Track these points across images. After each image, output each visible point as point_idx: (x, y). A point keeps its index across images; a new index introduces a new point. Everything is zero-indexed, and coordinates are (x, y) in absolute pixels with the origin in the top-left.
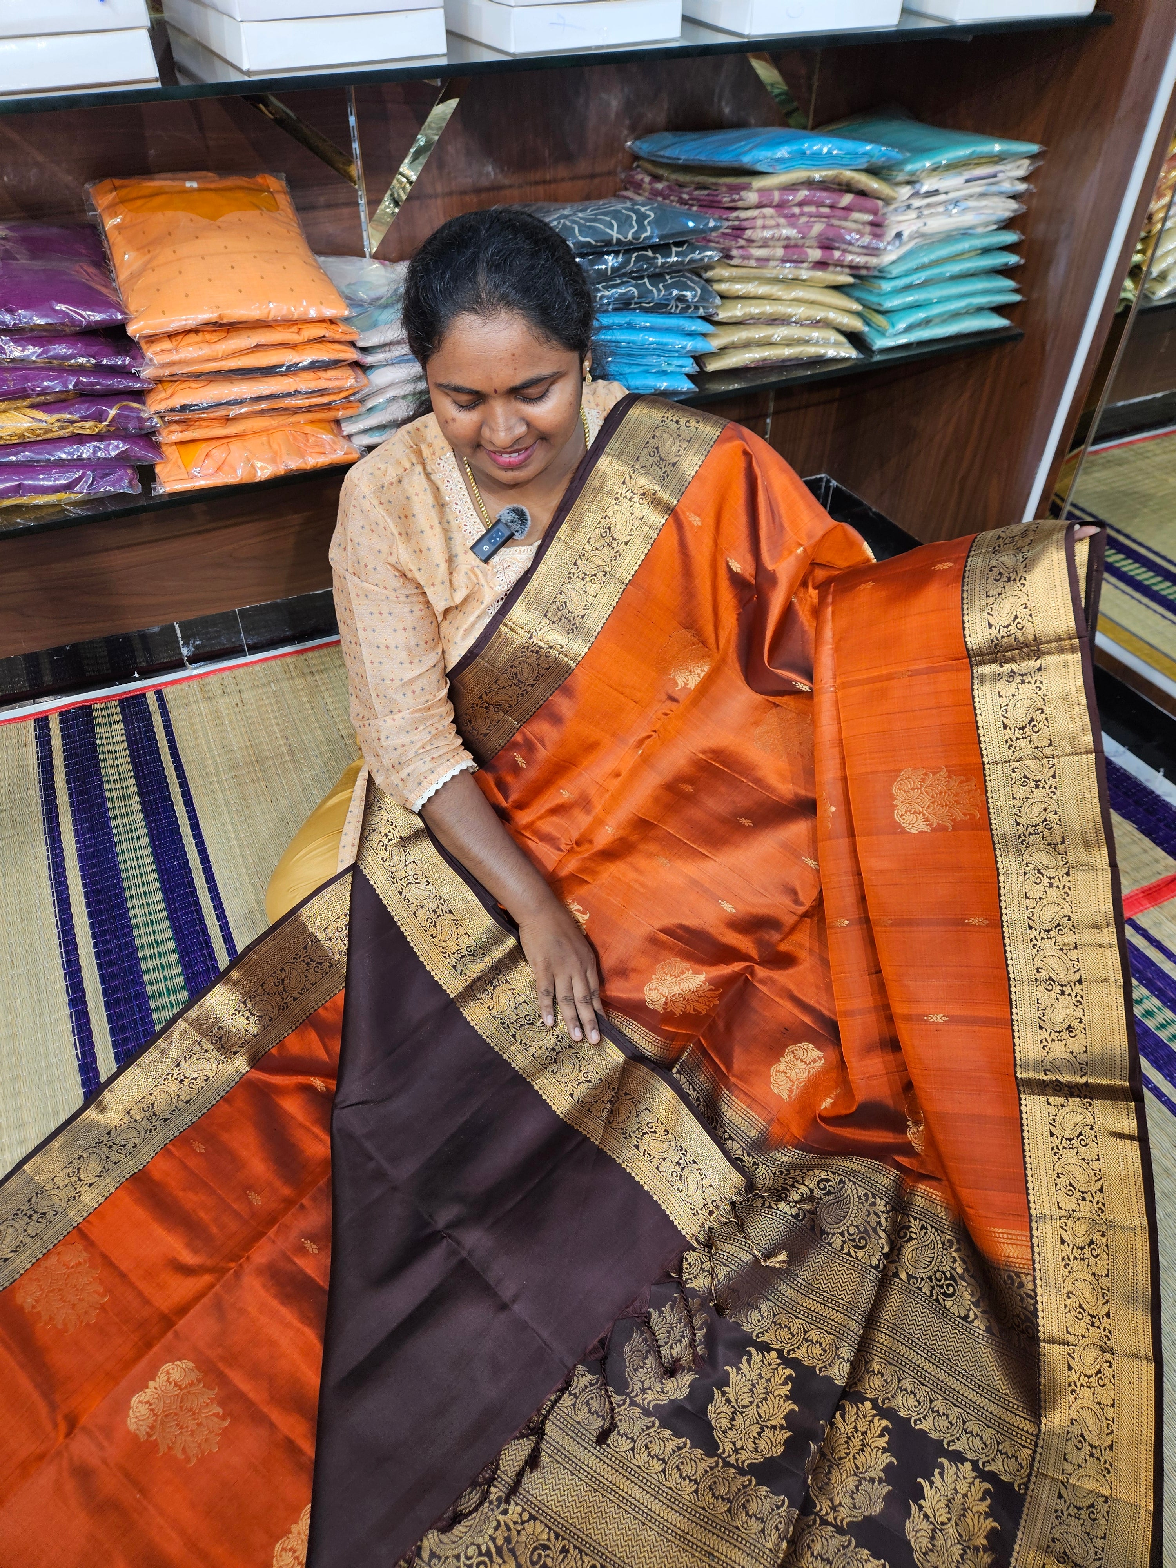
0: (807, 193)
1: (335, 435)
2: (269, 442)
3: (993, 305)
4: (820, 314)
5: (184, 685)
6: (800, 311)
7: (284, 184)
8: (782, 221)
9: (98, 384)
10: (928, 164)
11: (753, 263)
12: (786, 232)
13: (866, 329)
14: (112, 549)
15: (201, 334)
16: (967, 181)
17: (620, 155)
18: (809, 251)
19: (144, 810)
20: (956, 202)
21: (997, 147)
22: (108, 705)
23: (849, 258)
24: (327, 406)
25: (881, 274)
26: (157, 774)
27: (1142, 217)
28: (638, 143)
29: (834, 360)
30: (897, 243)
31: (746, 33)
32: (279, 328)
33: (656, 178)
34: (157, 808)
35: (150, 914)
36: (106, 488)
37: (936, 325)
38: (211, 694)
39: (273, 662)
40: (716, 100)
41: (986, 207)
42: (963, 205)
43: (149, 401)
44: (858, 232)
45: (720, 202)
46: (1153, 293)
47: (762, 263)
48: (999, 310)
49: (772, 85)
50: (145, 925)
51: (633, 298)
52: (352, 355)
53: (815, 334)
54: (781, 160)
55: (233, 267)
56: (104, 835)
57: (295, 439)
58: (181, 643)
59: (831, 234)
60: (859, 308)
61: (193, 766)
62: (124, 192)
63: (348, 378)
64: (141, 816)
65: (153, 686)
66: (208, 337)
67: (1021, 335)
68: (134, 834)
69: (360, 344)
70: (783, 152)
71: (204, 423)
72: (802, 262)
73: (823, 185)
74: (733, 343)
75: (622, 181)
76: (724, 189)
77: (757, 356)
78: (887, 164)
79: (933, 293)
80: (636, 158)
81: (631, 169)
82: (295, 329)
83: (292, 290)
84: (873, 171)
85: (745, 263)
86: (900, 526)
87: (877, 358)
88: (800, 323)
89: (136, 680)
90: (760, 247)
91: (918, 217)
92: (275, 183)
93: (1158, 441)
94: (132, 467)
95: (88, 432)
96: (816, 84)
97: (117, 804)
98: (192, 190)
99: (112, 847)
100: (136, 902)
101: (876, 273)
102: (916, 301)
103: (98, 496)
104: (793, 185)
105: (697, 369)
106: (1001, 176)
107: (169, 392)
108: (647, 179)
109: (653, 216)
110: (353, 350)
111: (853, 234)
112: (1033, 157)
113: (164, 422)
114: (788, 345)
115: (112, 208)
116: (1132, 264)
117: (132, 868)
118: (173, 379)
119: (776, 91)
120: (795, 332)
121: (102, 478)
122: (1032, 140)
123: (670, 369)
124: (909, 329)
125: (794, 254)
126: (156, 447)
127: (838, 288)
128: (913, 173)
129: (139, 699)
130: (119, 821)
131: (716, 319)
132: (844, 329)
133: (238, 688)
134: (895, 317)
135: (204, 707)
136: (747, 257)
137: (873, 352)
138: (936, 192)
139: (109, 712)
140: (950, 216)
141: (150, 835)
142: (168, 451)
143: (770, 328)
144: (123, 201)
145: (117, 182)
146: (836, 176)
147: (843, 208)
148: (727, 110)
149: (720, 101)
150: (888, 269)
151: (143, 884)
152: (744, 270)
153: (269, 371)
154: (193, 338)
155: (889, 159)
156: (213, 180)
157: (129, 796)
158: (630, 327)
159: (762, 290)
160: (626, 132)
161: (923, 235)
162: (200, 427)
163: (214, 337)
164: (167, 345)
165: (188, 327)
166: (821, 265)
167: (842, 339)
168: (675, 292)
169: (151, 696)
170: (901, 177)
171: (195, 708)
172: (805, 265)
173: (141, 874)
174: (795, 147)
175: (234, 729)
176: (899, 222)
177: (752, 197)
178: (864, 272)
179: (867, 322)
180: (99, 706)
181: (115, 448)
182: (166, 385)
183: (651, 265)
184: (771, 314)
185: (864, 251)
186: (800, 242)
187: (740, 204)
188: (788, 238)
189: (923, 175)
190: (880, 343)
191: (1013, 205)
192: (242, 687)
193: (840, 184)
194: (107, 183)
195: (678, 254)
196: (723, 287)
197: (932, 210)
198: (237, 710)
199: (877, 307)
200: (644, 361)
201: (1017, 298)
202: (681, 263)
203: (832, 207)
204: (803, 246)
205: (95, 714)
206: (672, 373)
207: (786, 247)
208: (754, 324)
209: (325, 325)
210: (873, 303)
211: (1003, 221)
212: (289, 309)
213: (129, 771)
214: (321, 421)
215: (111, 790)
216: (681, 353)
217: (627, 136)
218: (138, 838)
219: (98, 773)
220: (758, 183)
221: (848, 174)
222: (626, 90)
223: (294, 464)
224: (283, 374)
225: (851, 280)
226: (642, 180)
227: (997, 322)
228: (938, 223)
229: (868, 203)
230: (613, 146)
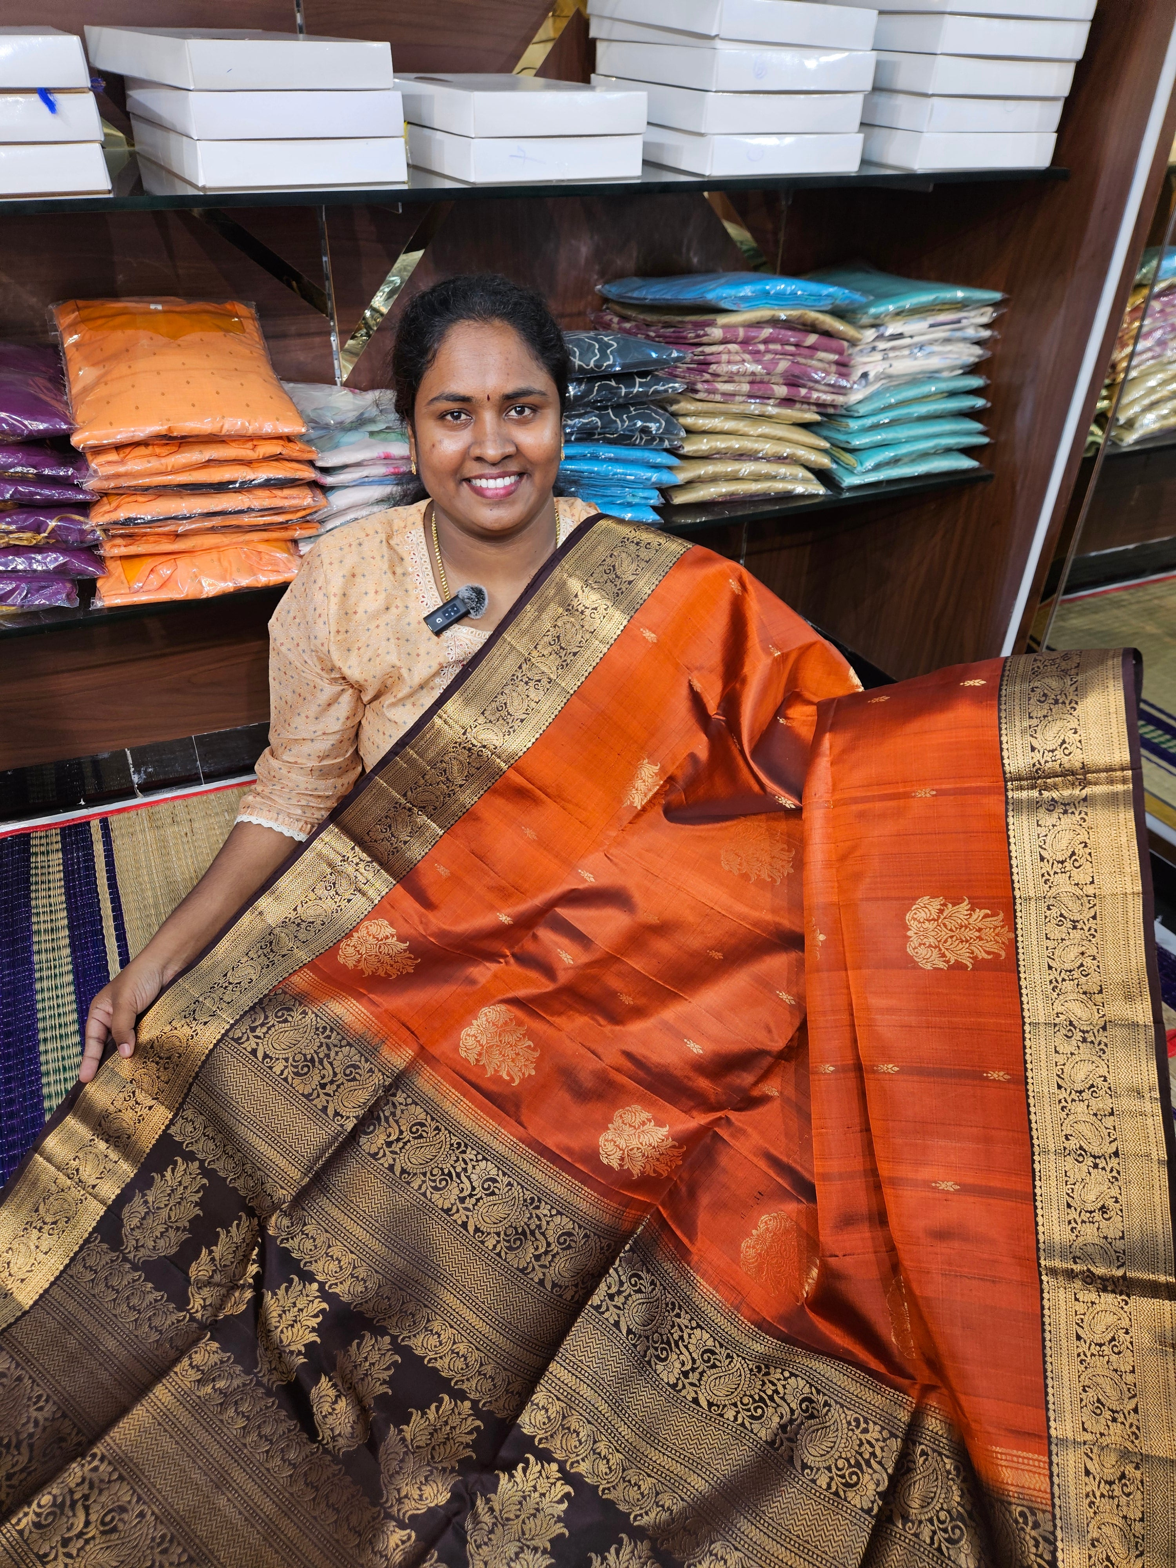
0: (771, 330)
1: (292, 555)
2: (219, 560)
3: (961, 446)
4: (786, 451)
5: (133, 813)
6: (768, 447)
7: (253, 311)
8: (747, 357)
9: (38, 494)
10: (891, 308)
11: (718, 397)
12: (750, 367)
13: (834, 466)
14: (63, 672)
15: (150, 448)
16: (931, 326)
17: (590, 298)
18: (775, 387)
19: (72, 945)
20: (921, 347)
21: (960, 294)
22: (49, 833)
23: (815, 395)
24: (284, 526)
25: (848, 413)
26: (91, 905)
27: (1105, 364)
28: (607, 287)
29: (801, 496)
30: (863, 382)
31: (707, 174)
32: (233, 444)
33: (625, 318)
34: (86, 943)
35: (63, 1058)
36: (40, 601)
37: (905, 464)
38: (159, 823)
39: (229, 791)
40: (684, 250)
41: (950, 352)
42: (929, 349)
43: (92, 514)
44: (824, 371)
45: (685, 338)
46: (1122, 440)
47: (728, 398)
48: (968, 451)
49: (742, 242)
50: (56, 1071)
51: (597, 428)
52: (310, 474)
53: (783, 470)
54: (745, 299)
55: (188, 383)
56: (24, 971)
57: (247, 556)
58: (132, 770)
59: (797, 372)
60: (827, 445)
61: (131, 898)
62: (86, 313)
63: (305, 498)
64: (68, 951)
65: (99, 814)
66: (158, 450)
67: (991, 477)
68: (57, 971)
69: (319, 464)
70: (747, 290)
71: (152, 539)
72: (769, 398)
73: (788, 325)
74: (699, 477)
75: (592, 322)
76: (690, 326)
77: (724, 490)
78: (850, 307)
79: (901, 433)
80: (606, 300)
81: (601, 311)
82: (250, 445)
83: (248, 405)
84: (839, 313)
85: (711, 397)
86: (877, 666)
87: (847, 495)
88: (768, 459)
89: (82, 807)
90: (725, 382)
91: (884, 359)
92: (243, 310)
93: (1132, 591)
94: (72, 581)
95: (25, 543)
96: (782, 237)
97: (43, 937)
98: (156, 312)
99: (32, 984)
100: (49, 1046)
101: (844, 412)
102: (884, 440)
103: (33, 609)
104: (758, 323)
105: (662, 500)
106: (965, 322)
107: (114, 504)
108: (616, 320)
109: (615, 345)
110: (311, 470)
111: (820, 373)
112: (995, 305)
113: (107, 535)
114: (755, 480)
115: (73, 328)
116: (1096, 412)
117: (50, 1008)
118: (120, 492)
119: (745, 248)
120: (764, 468)
121: (38, 591)
122: (995, 288)
123: (636, 500)
124: (877, 467)
125: (759, 390)
126: (100, 561)
127: (806, 426)
128: (877, 317)
129: (83, 826)
130: (44, 957)
131: (682, 452)
132: (813, 466)
133: (189, 817)
134: (863, 455)
135: (149, 836)
136: (714, 392)
137: (842, 489)
138: (900, 336)
139: (49, 841)
140: (916, 359)
141: (75, 972)
142: (111, 565)
143: (737, 463)
144: (84, 321)
145: (81, 303)
146: (800, 317)
147: (808, 347)
148: (695, 260)
149: (688, 250)
150: (854, 408)
151: (60, 1026)
152: (711, 405)
153: (221, 488)
154: (142, 451)
155: (852, 302)
156: (179, 304)
157: (57, 929)
158: (595, 458)
159: (729, 425)
160: (596, 277)
161: (890, 377)
162: (147, 542)
163: (164, 451)
164: (113, 456)
165: (136, 439)
166: (787, 402)
167: (810, 475)
168: (639, 424)
169: (95, 824)
170: (865, 320)
171: (140, 837)
172: (771, 402)
173: (59, 1015)
174: (758, 287)
175: (180, 859)
176: (865, 363)
177: (716, 333)
178: (831, 411)
179: (835, 460)
180: (38, 834)
181: (51, 561)
182: (112, 498)
183: (615, 394)
184: (738, 449)
185: (831, 390)
186: (766, 378)
187: (705, 339)
188: (753, 374)
189: (887, 319)
190: (849, 481)
191: (978, 351)
192: (193, 816)
193: (804, 324)
194: (71, 304)
195: (641, 385)
196: (689, 421)
197: (897, 353)
198: (185, 840)
199: (845, 446)
200: (608, 492)
201: (985, 440)
202: (645, 394)
203: (797, 345)
204: (768, 383)
205: (33, 842)
206: (637, 505)
207: (751, 383)
208: (720, 459)
209: (281, 442)
210: (841, 441)
211: (968, 366)
212: (243, 424)
213: (62, 903)
214: (277, 540)
215: (39, 923)
216: (645, 484)
217: (597, 280)
218: (61, 975)
219: (28, 905)
220: (722, 320)
221: (813, 315)
222: (596, 237)
223: (245, 582)
224: (237, 491)
225: (818, 418)
226: (611, 320)
227: (966, 463)
228: (903, 365)
229: (834, 343)
230: (582, 289)
